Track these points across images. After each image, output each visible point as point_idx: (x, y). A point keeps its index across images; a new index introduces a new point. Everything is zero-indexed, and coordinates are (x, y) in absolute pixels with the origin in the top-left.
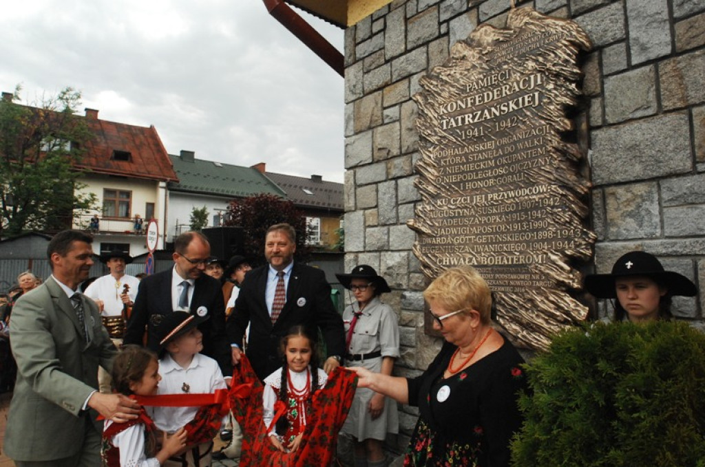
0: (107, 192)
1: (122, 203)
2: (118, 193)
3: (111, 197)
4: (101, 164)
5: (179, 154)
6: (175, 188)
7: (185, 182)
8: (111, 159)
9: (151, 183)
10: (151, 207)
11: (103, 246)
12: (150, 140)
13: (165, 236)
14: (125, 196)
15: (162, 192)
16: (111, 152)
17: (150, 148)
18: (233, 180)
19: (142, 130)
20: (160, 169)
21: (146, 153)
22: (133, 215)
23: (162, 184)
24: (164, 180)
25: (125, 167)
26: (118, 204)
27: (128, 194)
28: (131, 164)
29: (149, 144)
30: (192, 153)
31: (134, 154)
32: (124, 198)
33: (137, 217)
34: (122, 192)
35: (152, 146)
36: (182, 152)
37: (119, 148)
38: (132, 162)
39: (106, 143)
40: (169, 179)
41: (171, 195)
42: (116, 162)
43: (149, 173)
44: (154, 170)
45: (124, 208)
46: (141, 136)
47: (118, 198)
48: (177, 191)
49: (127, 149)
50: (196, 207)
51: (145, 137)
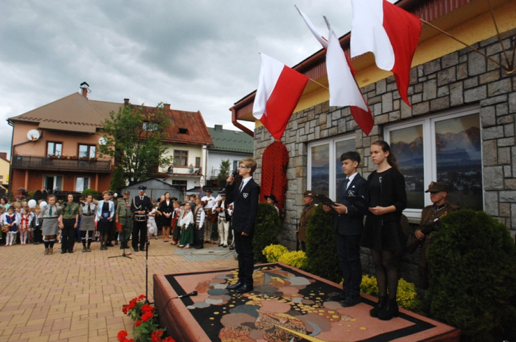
0: (176, 151)
1: (183, 157)
2: (181, 153)
3: (177, 155)
4: (172, 136)
5: (213, 127)
6: (212, 149)
7: (217, 144)
8: (178, 133)
9: (199, 146)
10: (198, 160)
11: (174, 182)
12: (198, 120)
13: (206, 176)
14: (184, 154)
15: (204, 151)
16: (178, 129)
17: (198, 124)
18: (245, 142)
19: (193, 114)
20: (204, 138)
21: (196, 128)
22: (189, 164)
23: (204, 147)
24: (205, 145)
25: (185, 138)
26: (181, 158)
27: (186, 153)
28: (188, 136)
29: (197, 122)
30: (221, 126)
31: (189, 129)
32: (184, 155)
33: (191, 165)
34: (183, 152)
35: (199, 124)
36: (216, 126)
37: (181, 126)
38: (188, 134)
39: (175, 123)
40: (208, 143)
41: (209, 153)
42: (180, 135)
43: (198, 141)
44: (200, 139)
45: (184, 160)
46: (193, 118)
47: (181, 155)
48: (212, 150)
49: (185, 127)
50: (223, 160)
51: (195, 118)
